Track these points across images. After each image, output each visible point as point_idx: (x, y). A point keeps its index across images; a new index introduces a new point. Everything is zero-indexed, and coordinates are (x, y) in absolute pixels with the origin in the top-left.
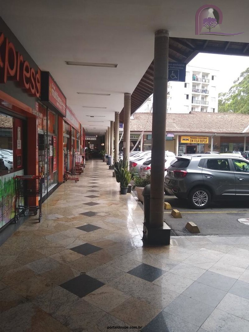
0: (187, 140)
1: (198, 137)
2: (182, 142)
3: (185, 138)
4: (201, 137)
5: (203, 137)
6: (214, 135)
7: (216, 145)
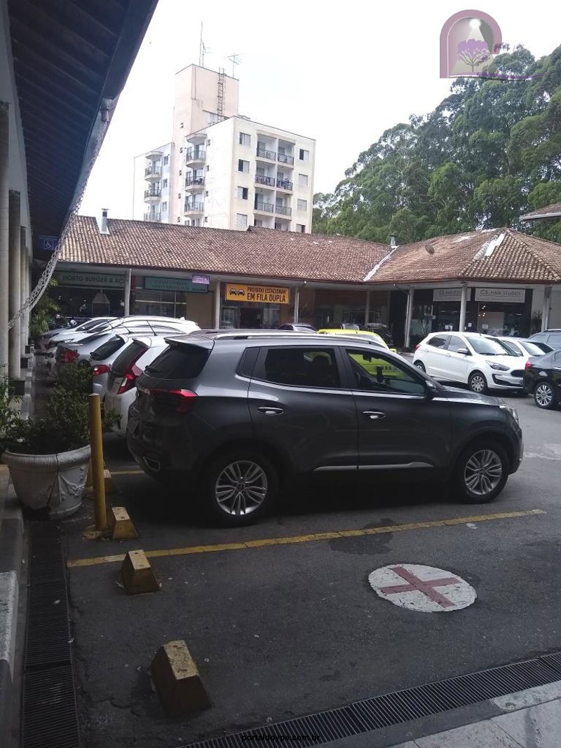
0: (241, 293)
1: (264, 288)
2: (229, 297)
3: (237, 288)
4: (273, 288)
5: (276, 289)
6: (301, 285)
7: (305, 308)
